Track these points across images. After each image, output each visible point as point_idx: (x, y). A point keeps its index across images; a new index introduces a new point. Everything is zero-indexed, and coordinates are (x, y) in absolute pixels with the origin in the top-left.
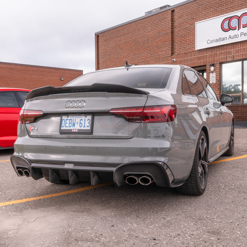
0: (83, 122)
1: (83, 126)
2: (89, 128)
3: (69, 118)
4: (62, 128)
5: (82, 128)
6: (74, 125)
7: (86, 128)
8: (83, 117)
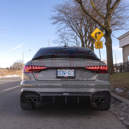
0: (70, 72)
1: (70, 74)
2: (74, 75)
3: (62, 70)
4: (58, 75)
5: (70, 75)
6: (65, 74)
7: (72, 75)
8: (70, 70)
